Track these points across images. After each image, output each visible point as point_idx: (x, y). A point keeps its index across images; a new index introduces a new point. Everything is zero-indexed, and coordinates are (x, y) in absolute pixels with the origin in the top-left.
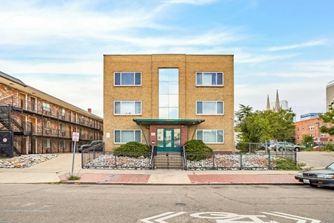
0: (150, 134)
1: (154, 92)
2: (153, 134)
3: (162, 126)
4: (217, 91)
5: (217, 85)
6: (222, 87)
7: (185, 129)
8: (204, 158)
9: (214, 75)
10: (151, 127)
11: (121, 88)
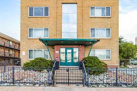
0: (54, 52)
1: (58, 21)
2: (57, 52)
3: (64, 46)
4: (106, 21)
5: (106, 16)
6: (110, 18)
7: (82, 48)
8: (102, 72)
9: (103, 9)
10: (55, 47)
11: (34, 19)
